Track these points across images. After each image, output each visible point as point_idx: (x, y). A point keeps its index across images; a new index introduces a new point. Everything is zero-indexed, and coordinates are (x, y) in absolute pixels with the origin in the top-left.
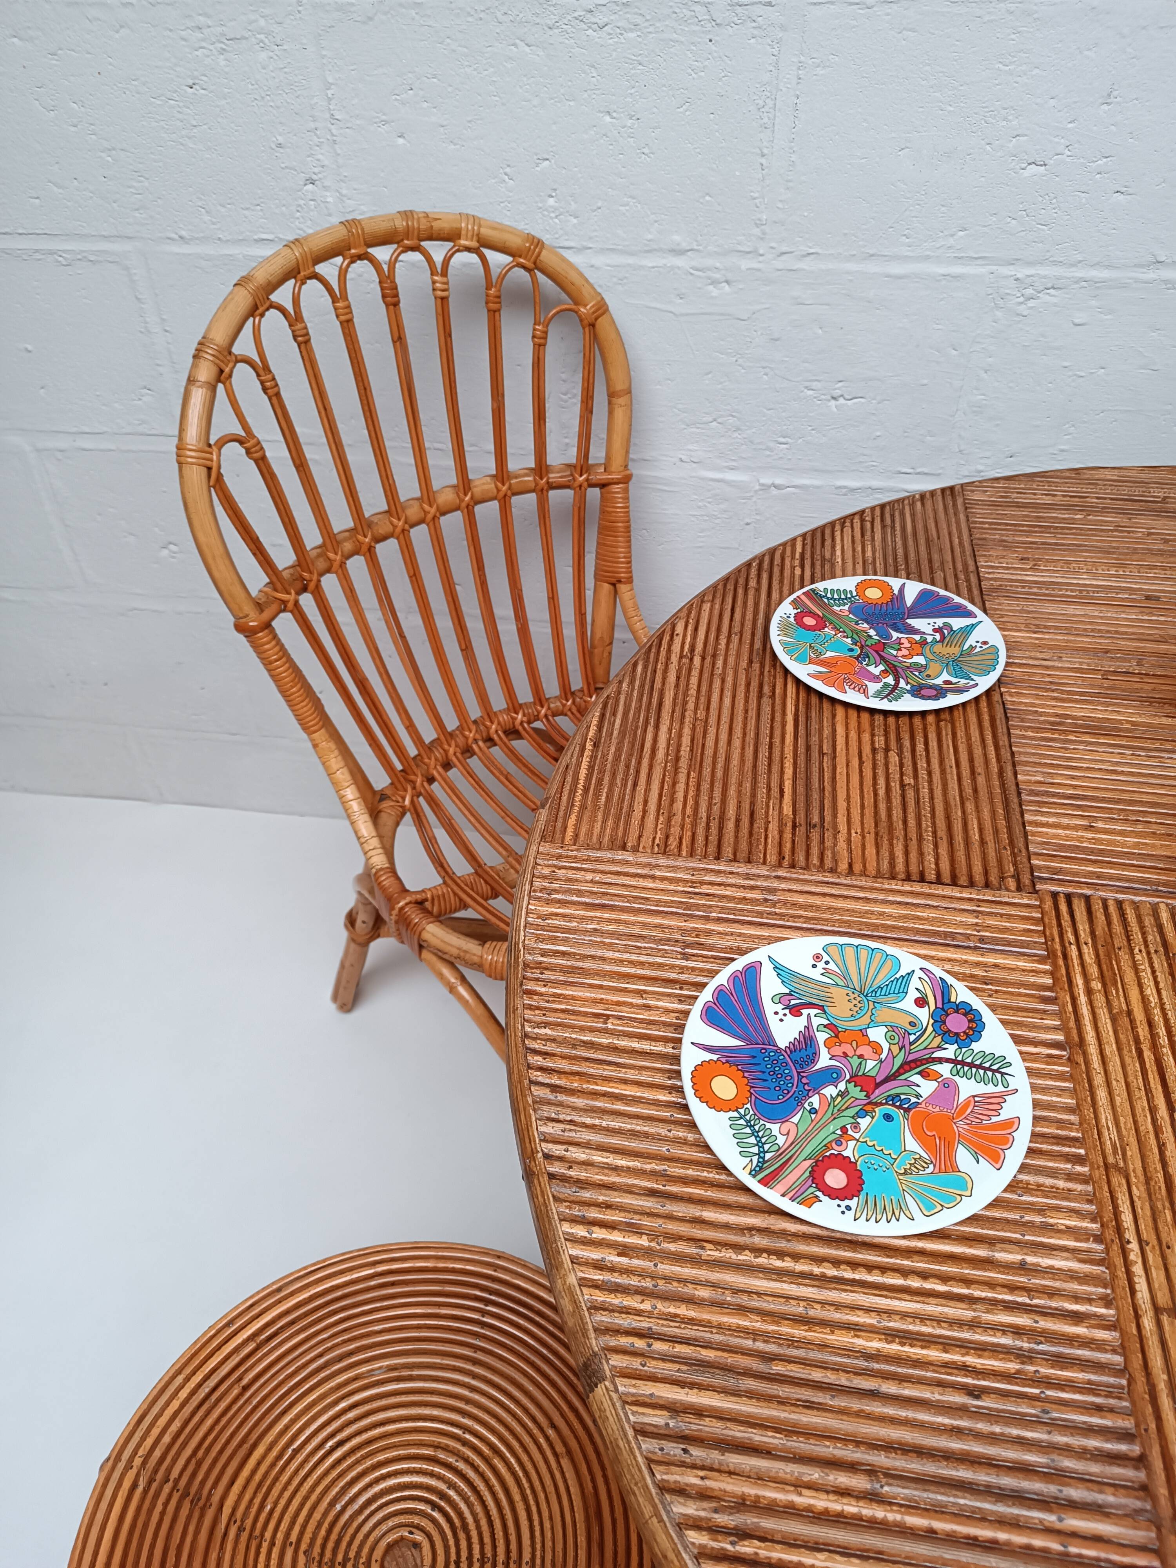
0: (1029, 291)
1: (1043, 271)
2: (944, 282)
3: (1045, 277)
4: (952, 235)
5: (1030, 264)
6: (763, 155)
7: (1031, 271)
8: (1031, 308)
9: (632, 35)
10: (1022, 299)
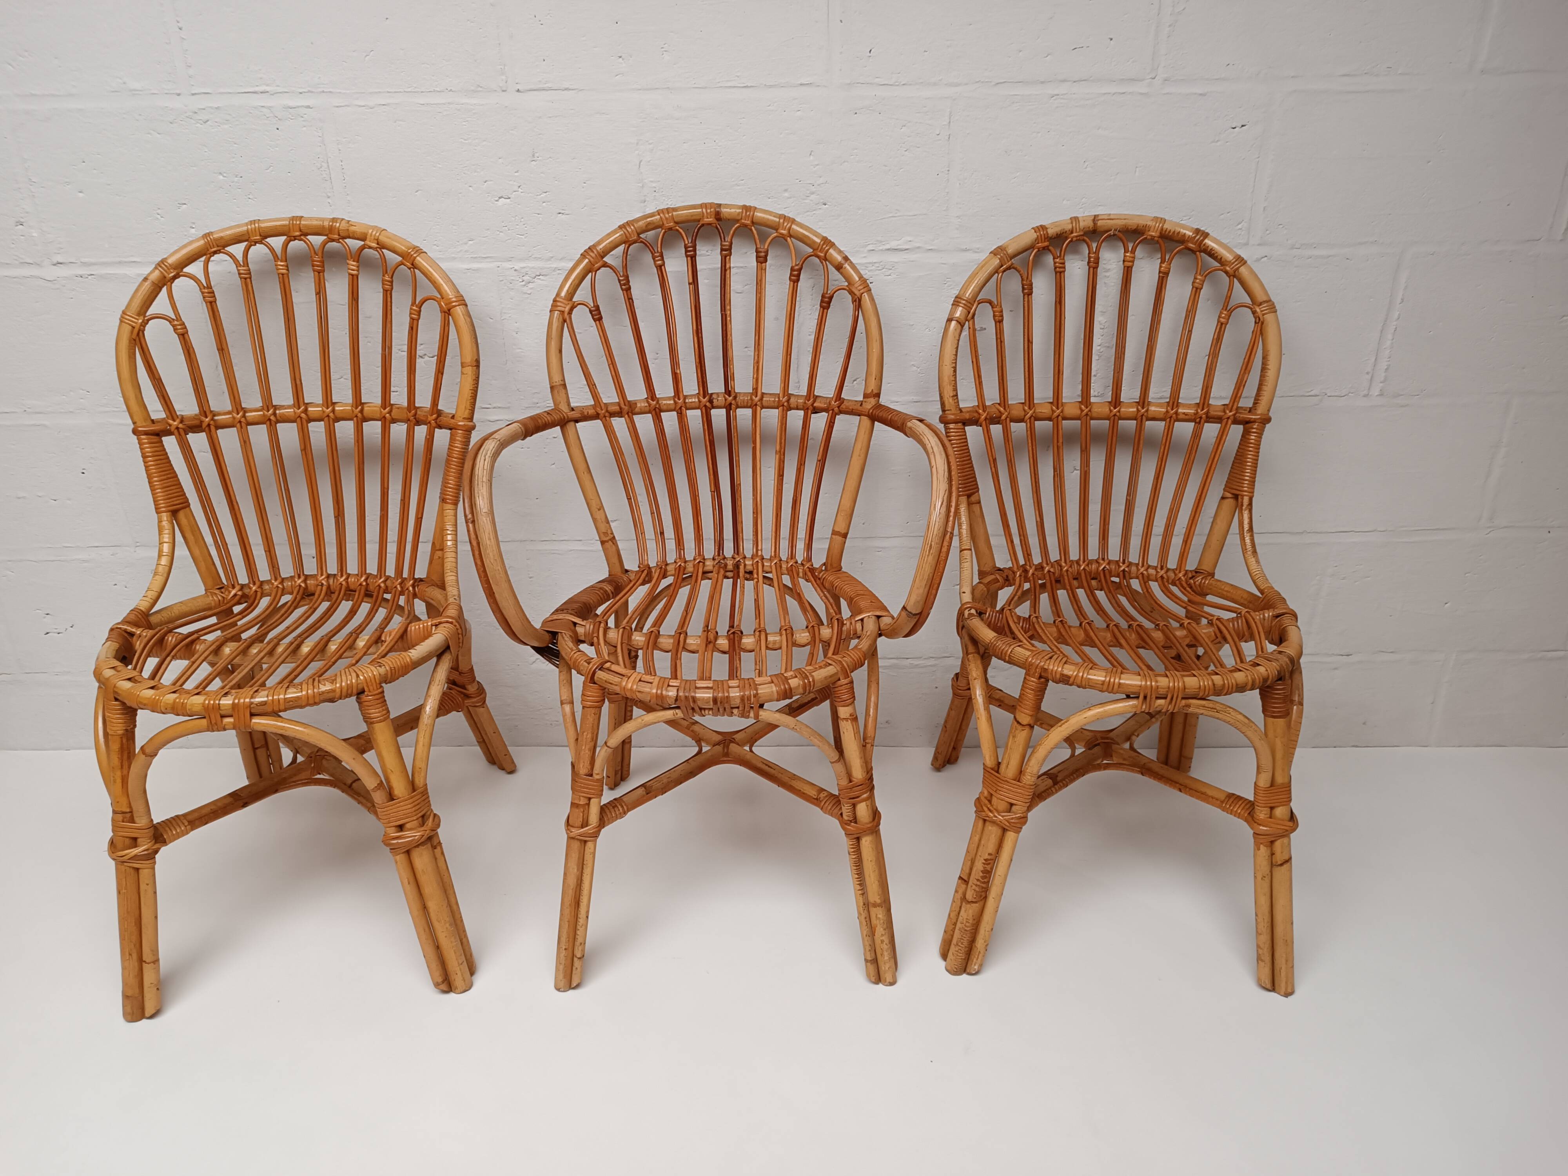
0: (526, 278)
1: (531, 264)
2: (469, 274)
3: (533, 268)
4: (466, 244)
5: (521, 260)
6: (329, 197)
7: (523, 265)
8: (531, 288)
9: (226, 126)
10: (523, 283)
